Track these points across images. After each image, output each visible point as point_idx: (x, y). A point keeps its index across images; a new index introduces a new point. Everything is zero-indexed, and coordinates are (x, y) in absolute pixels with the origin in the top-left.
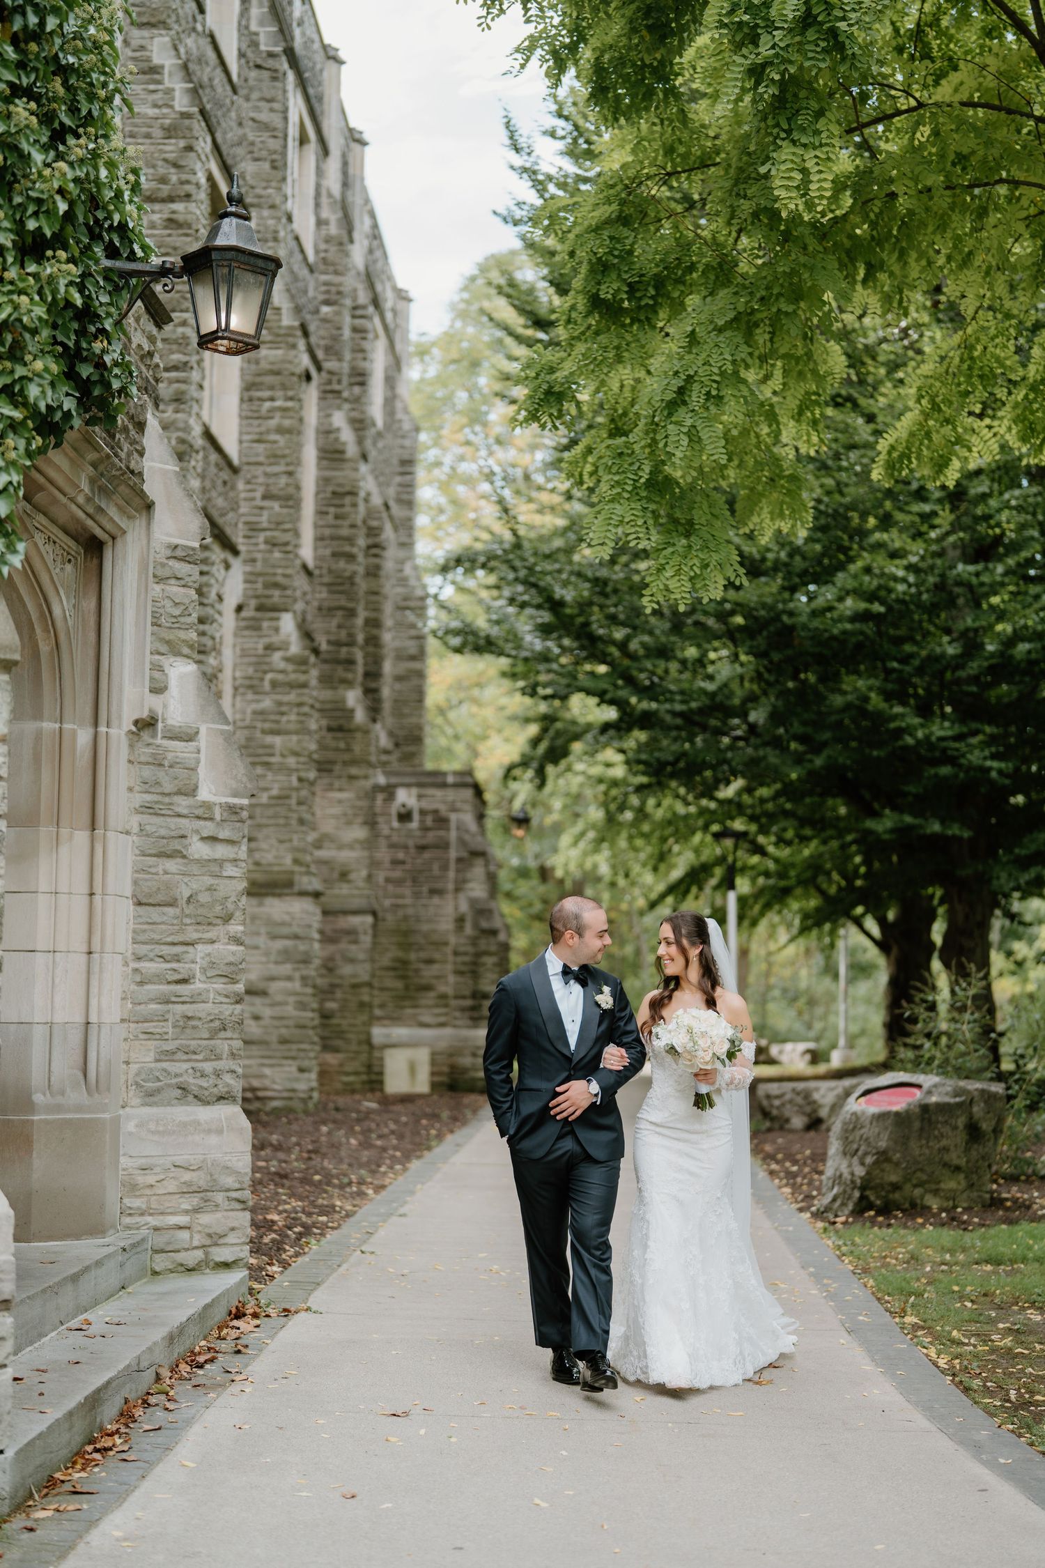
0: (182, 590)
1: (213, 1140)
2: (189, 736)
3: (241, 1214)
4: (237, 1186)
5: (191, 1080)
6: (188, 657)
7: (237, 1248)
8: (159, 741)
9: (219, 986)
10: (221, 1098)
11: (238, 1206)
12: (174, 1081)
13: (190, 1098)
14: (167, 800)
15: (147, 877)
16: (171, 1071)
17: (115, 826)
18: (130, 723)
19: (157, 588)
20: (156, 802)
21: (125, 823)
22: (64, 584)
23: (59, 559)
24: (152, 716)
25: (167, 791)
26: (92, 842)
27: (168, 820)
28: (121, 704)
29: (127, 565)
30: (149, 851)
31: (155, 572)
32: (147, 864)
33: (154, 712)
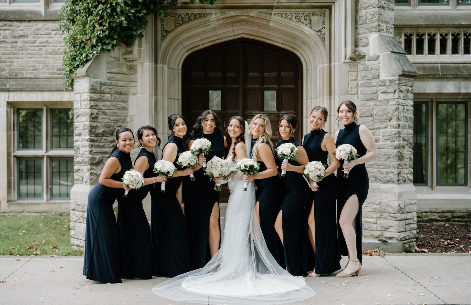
0: (373, 9)
1: (384, 195)
2: (377, 58)
3: (395, 222)
4: (393, 212)
5: (378, 175)
6: (374, 32)
7: (394, 233)
8: (366, 62)
9: (388, 143)
10: (388, 182)
11: (395, 219)
12: (372, 175)
13: (378, 181)
14: (369, 81)
15: (363, 108)
16: (371, 171)
17: (337, 94)
18: (345, 59)
19: (364, 11)
20: (365, 83)
21: (348, 92)
22: (311, 24)
23: (303, 17)
24: (359, 55)
25: (369, 78)
26: (330, 99)
27: (370, 88)
28: (339, 55)
29: (339, 10)
30: (364, 99)
31: (363, 6)
32: (363, 104)
33: (363, 53)
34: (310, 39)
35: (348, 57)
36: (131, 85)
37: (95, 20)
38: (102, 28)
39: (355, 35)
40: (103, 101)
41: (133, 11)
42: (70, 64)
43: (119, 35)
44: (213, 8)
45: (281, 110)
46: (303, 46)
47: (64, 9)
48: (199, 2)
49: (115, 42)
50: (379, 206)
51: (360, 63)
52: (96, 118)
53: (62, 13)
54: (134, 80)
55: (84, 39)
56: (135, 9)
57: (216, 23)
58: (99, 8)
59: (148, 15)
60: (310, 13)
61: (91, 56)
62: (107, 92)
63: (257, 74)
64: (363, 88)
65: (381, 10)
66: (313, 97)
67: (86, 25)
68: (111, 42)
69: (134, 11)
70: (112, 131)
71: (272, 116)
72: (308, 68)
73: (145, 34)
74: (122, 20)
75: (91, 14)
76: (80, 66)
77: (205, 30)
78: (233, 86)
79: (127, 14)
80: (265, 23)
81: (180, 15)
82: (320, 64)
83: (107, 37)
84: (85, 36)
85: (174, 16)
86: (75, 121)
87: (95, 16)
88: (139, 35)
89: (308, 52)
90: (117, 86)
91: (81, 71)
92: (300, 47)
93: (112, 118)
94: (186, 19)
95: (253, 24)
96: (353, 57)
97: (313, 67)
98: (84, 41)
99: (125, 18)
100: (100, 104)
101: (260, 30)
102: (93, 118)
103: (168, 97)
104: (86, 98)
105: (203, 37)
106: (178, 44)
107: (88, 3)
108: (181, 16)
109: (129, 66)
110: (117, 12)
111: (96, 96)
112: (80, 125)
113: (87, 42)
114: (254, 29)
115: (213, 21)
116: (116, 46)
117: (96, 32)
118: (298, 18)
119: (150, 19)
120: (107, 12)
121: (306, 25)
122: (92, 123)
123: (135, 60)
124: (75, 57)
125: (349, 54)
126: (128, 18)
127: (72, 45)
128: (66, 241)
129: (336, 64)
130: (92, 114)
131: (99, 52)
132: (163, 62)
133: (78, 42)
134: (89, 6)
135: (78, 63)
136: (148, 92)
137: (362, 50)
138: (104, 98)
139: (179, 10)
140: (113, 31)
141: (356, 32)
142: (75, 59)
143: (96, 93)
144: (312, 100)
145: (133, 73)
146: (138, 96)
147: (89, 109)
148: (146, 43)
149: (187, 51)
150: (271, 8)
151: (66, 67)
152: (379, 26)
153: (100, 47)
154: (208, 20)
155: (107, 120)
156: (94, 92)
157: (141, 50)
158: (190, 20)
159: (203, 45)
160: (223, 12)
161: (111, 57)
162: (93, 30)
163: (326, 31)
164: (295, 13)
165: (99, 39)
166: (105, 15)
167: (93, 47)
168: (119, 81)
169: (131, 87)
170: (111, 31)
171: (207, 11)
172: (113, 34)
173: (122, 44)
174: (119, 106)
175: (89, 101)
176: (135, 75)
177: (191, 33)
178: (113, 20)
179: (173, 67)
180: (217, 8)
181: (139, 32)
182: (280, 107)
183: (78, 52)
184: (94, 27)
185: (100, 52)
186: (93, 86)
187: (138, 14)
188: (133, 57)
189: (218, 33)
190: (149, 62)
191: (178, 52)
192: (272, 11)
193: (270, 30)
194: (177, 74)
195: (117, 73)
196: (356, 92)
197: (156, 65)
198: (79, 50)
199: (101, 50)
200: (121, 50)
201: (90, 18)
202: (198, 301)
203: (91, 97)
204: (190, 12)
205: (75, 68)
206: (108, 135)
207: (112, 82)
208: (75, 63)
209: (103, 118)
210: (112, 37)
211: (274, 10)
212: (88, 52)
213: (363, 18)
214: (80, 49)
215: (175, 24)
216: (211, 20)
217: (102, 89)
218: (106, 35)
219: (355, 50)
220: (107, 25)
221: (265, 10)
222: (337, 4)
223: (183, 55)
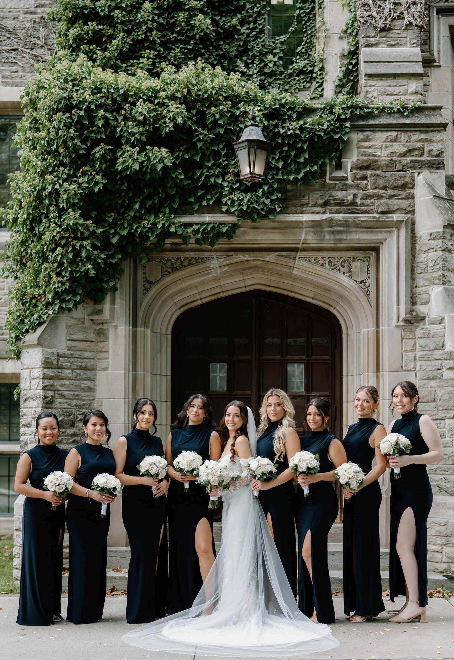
0: (436, 253)
2: (442, 320)
5: (443, 484)
6: (437, 284)
8: (427, 326)
12: (436, 484)
13: (443, 492)
14: (430, 353)
15: (423, 389)
16: (434, 479)
17: (387, 370)
18: (398, 322)
19: (424, 256)
20: (425, 355)
21: (402, 367)
22: (350, 272)
23: (340, 263)
24: (417, 316)
25: (431, 349)
26: (378, 377)
27: (433, 362)
28: (388, 316)
29: (388, 253)
30: (424, 378)
31: (422, 249)
32: (423, 383)
33: (423, 313)
34: (349, 292)
35: (401, 319)
36: (99, 357)
37: (51, 268)
38: (61, 279)
39: (412, 288)
40: (61, 379)
41: (103, 256)
42: (17, 329)
43: (84, 288)
44: (215, 251)
45: (312, 391)
46: (341, 302)
47: (9, 247)
48: (194, 242)
49: (78, 298)
50: (445, 527)
51: (418, 326)
52: (51, 402)
53: (5, 252)
54: (104, 349)
55: (36, 294)
56: (107, 253)
57: (219, 271)
58: (57, 252)
59: (125, 260)
60: (350, 258)
61: (45, 317)
62: (66, 367)
63: (276, 341)
64: (423, 362)
65: (447, 255)
66: (355, 373)
67: (40, 274)
68: (72, 298)
69: (105, 255)
70: (73, 421)
71: (298, 400)
72: (349, 332)
73: (120, 286)
74: (88, 269)
75: (45, 259)
76: (30, 331)
77: (204, 280)
78: (243, 357)
79: (95, 260)
80: (287, 270)
81: (169, 260)
82: (364, 328)
83: (66, 291)
84: (37, 290)
85: (160, 262)
86: (22, 406)
87: (52, 263)
88: (111, 288)
89: (348, 311)
90: (81, 358)
91: (32, 337)
92: (338, 303)
93: (73, 403)
94: (177, 265)
95: (271, 272)
96: (409, 319)
97: (355, 331)
98: (36, 296)
99: (93, 265)
100: (57, 383)
101: (281, 280)
102: (47, 403)
103: (151, 373)
104: (38, 376)
105: (201, 289)
106: (166, 299)
107: (42, 245)
108: (171, 261)
109: (98, 330)
110: (81, 257)
111: (50, 372)
112: (28, 411)
113: (41, 298)
114: (272, 278)
115: (214, 268)
116: (80, 304)
117: (53, 285)
118: (333, 264)
119: (127, 266)
120: (68, 258)
121: (344, 273)
122: (45, 410)
123: (106, 323)
124: (24, 318)
125: (403, 315)
126: (96, 266)
127: (19, 302)
128: (7, 574)
129: (386, 328)
130: (45, 397)
131: (56, 312)
132: (145, 325)
133: (28, 298)
134: (44, 249)
135: (27, 327)
136: (124, 366)
137: (421, 309)
138: (62, 375)
139: (167, 253)
140: (75, 284)
141: (413, 284)
142: (24, 321)
143: (52, 368)
144: (355, 377)
145: (102, 340)
146: (109, 371)
147: (42, 391)
148: (121, 299)
149: (179, 308)
150: (296, 250)
151: (11, 332)
152: (444, 276)
153: (58, 305)
154: (208, 267)
155: (66, 406)
156: (49, 366)
157: (114, 308)
158: (183, 266)
159: (201, 299)
160: (229, 256)
161: (73, 318)
162: (49, 281)
163: (371, 282)
164: (329, 257)
165: (57, 295)
166: (65, 261)
167: (48, 304)
168: (84, 351)
169: (100, 359)
170: (73, 283)
171: (207, 254)
172: (76, 287)
173: (88, 300)
174: (82, 385)
175: (41, 380)
176: (105, 343)
177: (184, 285)
178: (76, 268)
179: (159, 331)
180: (220, 250)
181: (111, 284)
182: (310, 386)
183: (28, 312)
184: (50, 278)
185: (58, 312)
186: (48, 358)
187: (111, 260)
188: (103, 318)
189: (222, 283)
190: (125, 325)
191: (166, 310)
192: (296, 255)
193: (294, 279)
194: (165, 340)
195: (81, 341)
196: (413, 368)
197: (134, 329)
198: (29, 309)
199: (58, 309)
200: (86, 309)
201: (45, 265)
202: (181, 651)
203: (44, 374)
204: (183, 255)
205: (24, 333)
206: (67, 426)
207: (74, 352)
208: (23, 326)
209: (60, 403)
210: (75, 291)
211: (298, 254)
212: (41, 312)
213: (422, 265)
214: (31, 308)
215: (162, 273)
216: (212, 266)
217: (60, 363)
218: (66, 289)
219: (411, 308)
220: (67, 274)
221: (286, 253)
222: (386, 245)
223: (173, 314)
